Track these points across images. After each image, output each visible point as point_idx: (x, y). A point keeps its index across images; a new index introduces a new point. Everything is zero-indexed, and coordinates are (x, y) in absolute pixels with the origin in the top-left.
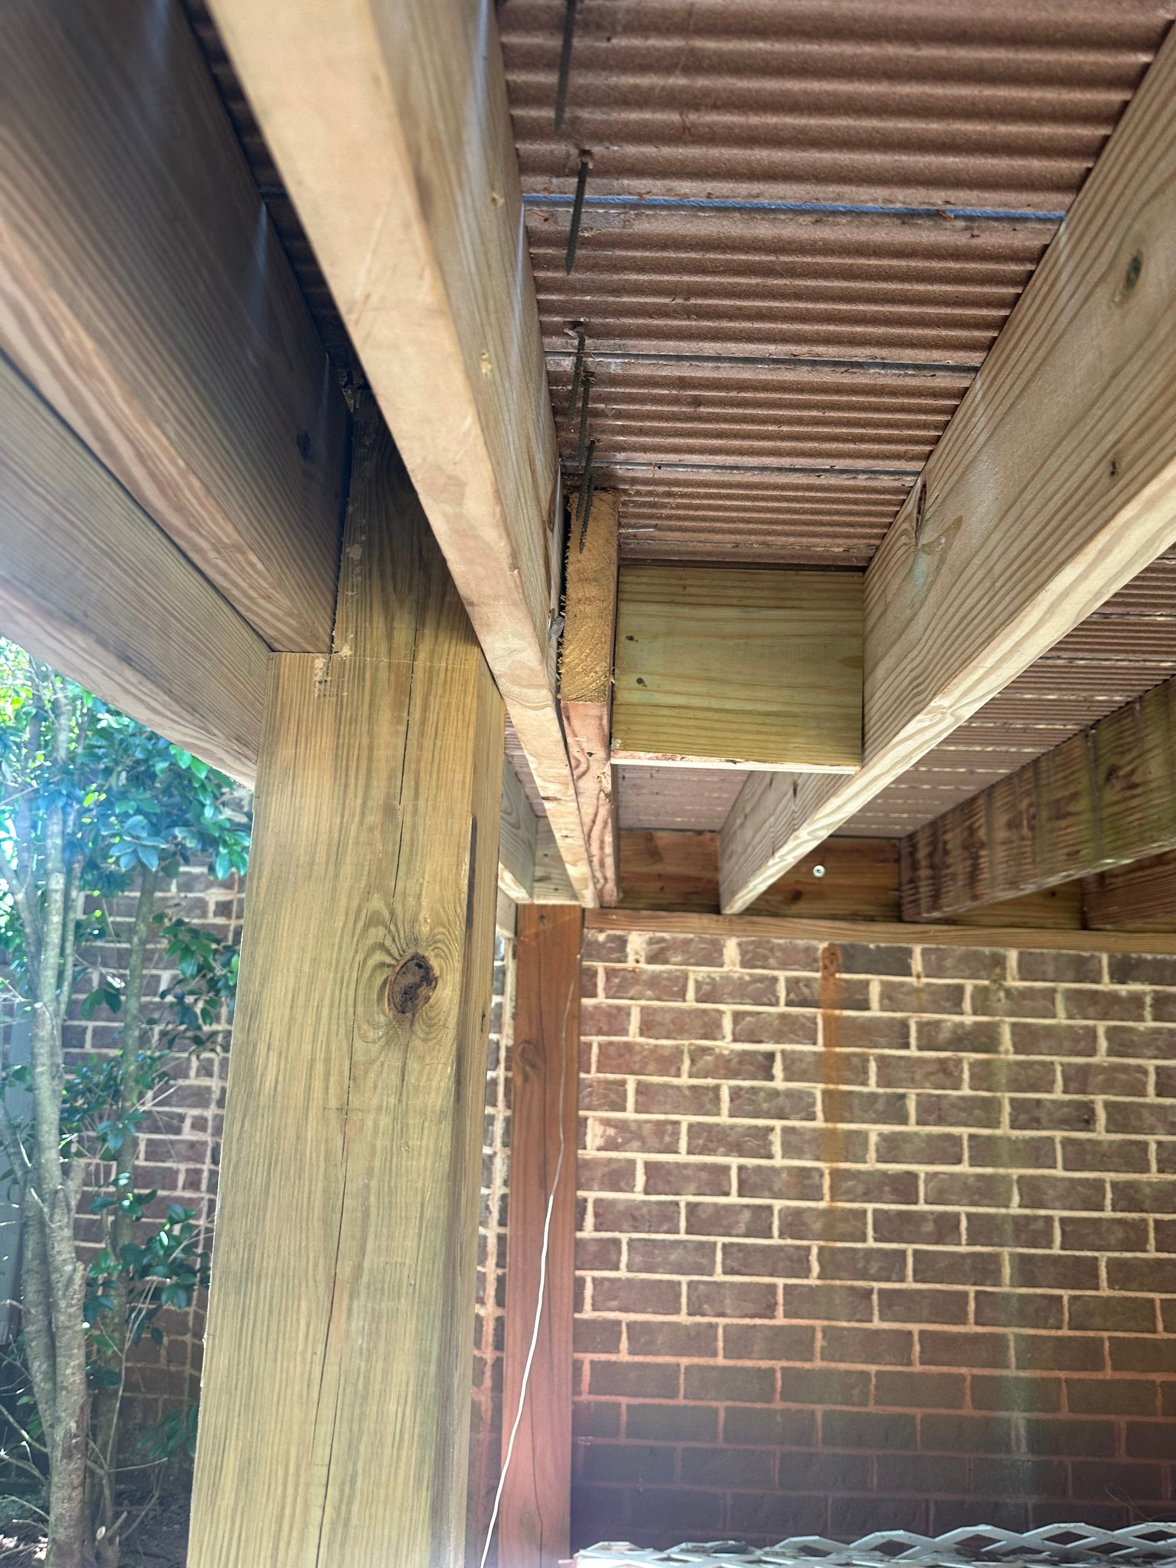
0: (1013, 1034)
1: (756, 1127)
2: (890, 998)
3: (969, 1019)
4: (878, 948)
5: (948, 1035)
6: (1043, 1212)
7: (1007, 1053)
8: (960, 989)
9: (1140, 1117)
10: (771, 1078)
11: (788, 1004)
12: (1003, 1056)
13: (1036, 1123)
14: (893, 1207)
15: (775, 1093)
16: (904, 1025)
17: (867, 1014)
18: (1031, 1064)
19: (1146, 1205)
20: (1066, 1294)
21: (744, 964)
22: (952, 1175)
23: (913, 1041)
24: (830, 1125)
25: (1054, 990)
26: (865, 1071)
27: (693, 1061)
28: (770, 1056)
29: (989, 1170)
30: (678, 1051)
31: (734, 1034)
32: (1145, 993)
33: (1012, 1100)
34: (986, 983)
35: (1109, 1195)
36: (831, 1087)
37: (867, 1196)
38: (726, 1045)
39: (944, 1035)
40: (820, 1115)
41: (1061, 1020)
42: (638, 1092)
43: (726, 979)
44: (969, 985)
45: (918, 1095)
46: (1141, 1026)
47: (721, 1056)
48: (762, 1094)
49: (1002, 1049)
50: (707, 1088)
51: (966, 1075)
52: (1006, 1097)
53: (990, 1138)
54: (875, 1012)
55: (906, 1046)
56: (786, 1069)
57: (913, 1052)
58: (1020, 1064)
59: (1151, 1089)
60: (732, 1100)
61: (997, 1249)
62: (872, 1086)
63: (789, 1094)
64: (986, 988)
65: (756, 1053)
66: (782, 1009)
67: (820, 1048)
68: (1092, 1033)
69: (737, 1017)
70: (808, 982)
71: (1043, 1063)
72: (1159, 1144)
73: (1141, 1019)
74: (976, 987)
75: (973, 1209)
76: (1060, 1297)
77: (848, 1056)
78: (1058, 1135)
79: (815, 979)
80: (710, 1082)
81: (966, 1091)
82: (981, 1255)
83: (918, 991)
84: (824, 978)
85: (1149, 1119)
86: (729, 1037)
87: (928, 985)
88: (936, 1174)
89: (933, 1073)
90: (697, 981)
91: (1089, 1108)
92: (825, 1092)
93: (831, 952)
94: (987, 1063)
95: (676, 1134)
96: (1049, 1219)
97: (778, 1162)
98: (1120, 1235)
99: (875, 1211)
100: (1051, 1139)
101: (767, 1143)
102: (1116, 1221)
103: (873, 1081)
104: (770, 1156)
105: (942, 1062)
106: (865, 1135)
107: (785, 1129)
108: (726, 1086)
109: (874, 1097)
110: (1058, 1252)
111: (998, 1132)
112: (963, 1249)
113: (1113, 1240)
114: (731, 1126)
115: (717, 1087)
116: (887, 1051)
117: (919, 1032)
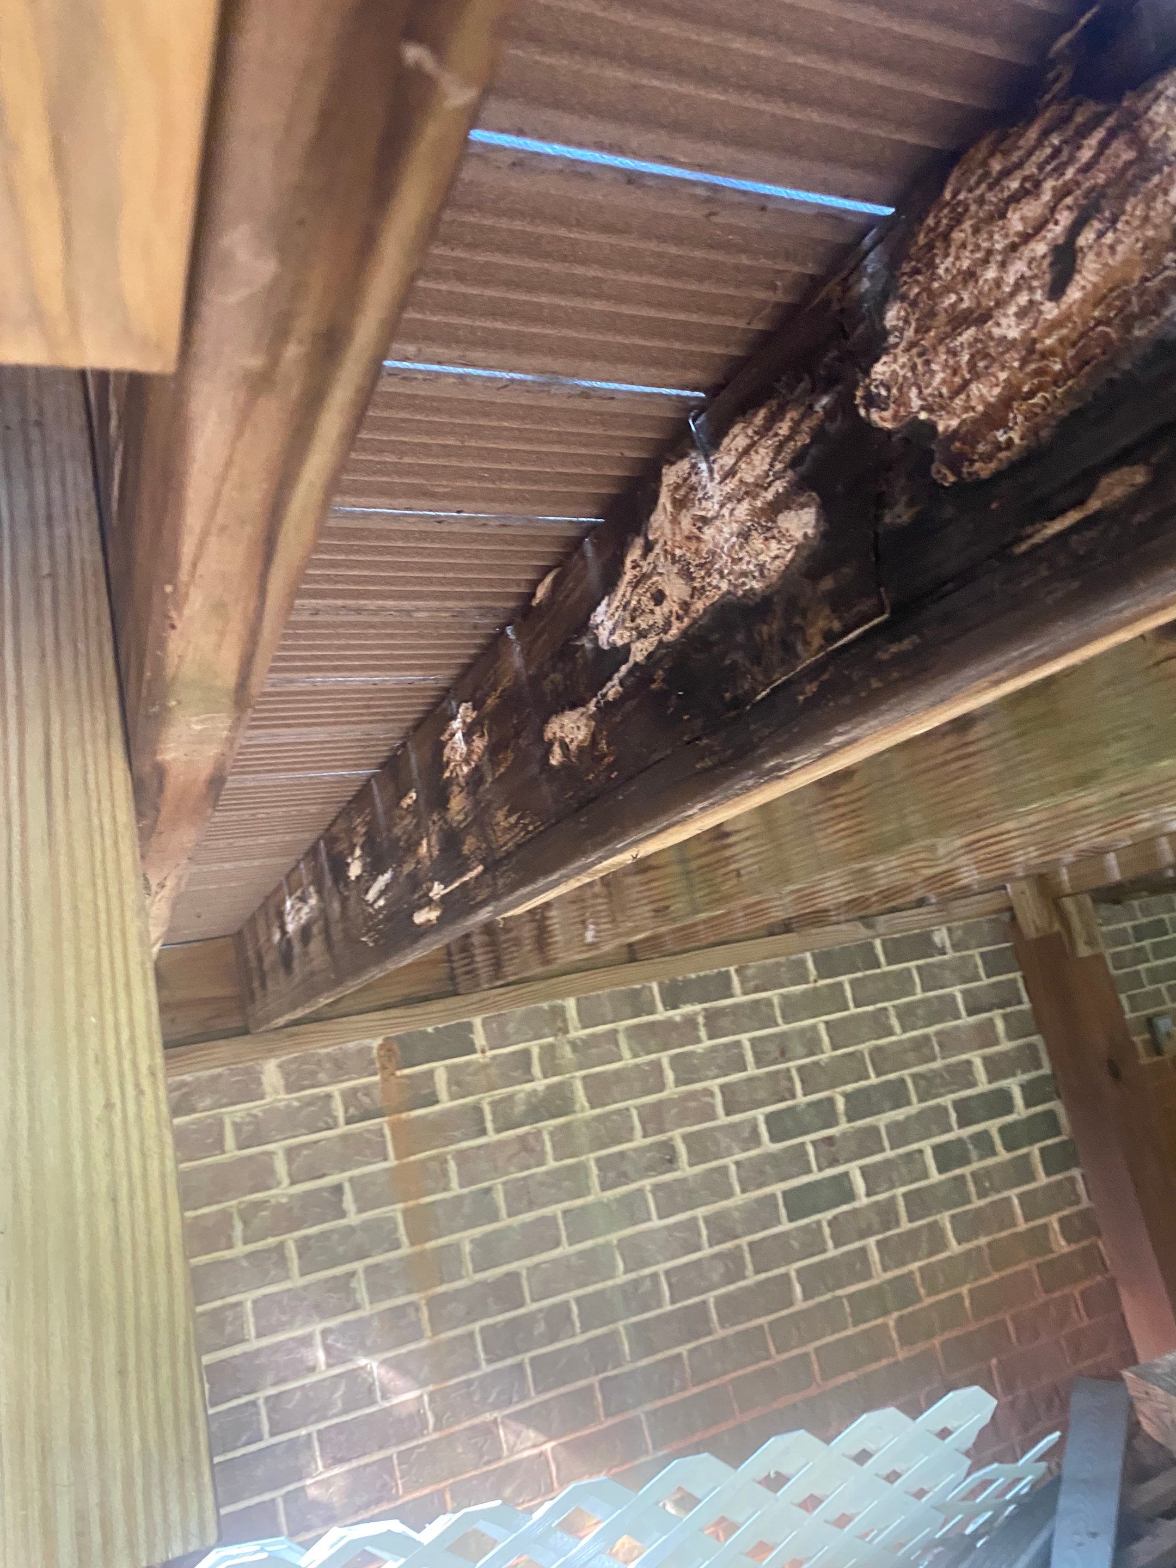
0: (586, 1088)
1: (335, 1278)
2: (458, 1083)
3: (540, 1084)
4: (437, 1029)
5: (523, 1108)
6: (647, 1271)
7: (584, 1111)
8: (526, 1053)
9: (716, 1142)
10: (342, 1214)
11: (349, 1122)
12: (580, 1115)
13: (624, 1178)
14: (500, 1318)
15: (351, 1230)
16: (477, 1109)
17: (436, 1108)
18: (608, 1115)
19: (739, 1229)
20: (683, 1349)
21: (289, 1089)
22: (553, 1261)
23: (489, 1125)
24: (417, 1248)
25: (615, 1031)
26: (445, 1173)
27: (245, 1223)
28: (338, 1189)
29: (588, 1244)
30: (226, 1216)
31: (290, 1175)
32: (696, 1014)
33: (598, 1160)
34: (551, 1040)
35: (704, 1232)
36: (411, 1203)
37: (470, 1317)
38: (283, 1191)
39: (520, 1108)
40: (404, 1239)
41: (628, 1060)
43: (271, 1112)
44: (535, 1048)
45: (504, 1183)
46: (698, 1048)
47: (280, 1205)
48: (335, 1237)
49: (577, 1107)
50: (268, 1251)
51: (548, 1147)
52: (590, 1159)
53: (583, 1208)
54: (446, 1103)
55: (483, 1132)
56: (357, 1199)
57: (492, 1137)
58: (598, 1118)
59: (720, 1110)
60: (300, 1256)
61: (611, 1327)
62: (456, 1189)
63: (366, 1226)
64: (552, 1046)
65: (318, 1190)
66: (343, 1129)
67: (392, 1162)
68: (657, 1065)
69: (291, 1153)
70: (367, 1090)
71: (618, 1112)
72: (738, 1163)
73: (698, 1040)
74: (541, 1047)
75: (581, 1292)
76: (679, 1356)
77: (423, 1162)
78: (647, 1183)
79: (375, 1084)
80: (272, 1241)
81: (552, 1164)
82: (597, 1338)
83: (485, 1066)
84: (384, 1080)
85: (724, 1141)
86: (286, 1181)
87: (494, 1058)
88: (537, 1266)
89: (514, 1155)
90: (235, 1124)
91: (668, 1147)
92: (404, 1212)
93: (386, 1047)
94: (566, 1127)
95: (239, 1319)
96: (654, 1276)
97: (367, 1311)
98: (721, 1270)
99: (483, 1329)
100: (641, 1191)
101: (349, 1292)
102: (715, 1257)
103: (454, 1182)
104: (356, 1307)
105: (522, 1139)
106: (456, 1247)
107: (369, 1270)
108: (291, 1240)
109: (459, 1198)
110: (668, 1308)
111: (590, 1199)
112: (579, 1339)
113: (715, 1277)
114: (306, 1288)
115: (281, 1245)
116: (465, 1145)
117: (494, 1113)
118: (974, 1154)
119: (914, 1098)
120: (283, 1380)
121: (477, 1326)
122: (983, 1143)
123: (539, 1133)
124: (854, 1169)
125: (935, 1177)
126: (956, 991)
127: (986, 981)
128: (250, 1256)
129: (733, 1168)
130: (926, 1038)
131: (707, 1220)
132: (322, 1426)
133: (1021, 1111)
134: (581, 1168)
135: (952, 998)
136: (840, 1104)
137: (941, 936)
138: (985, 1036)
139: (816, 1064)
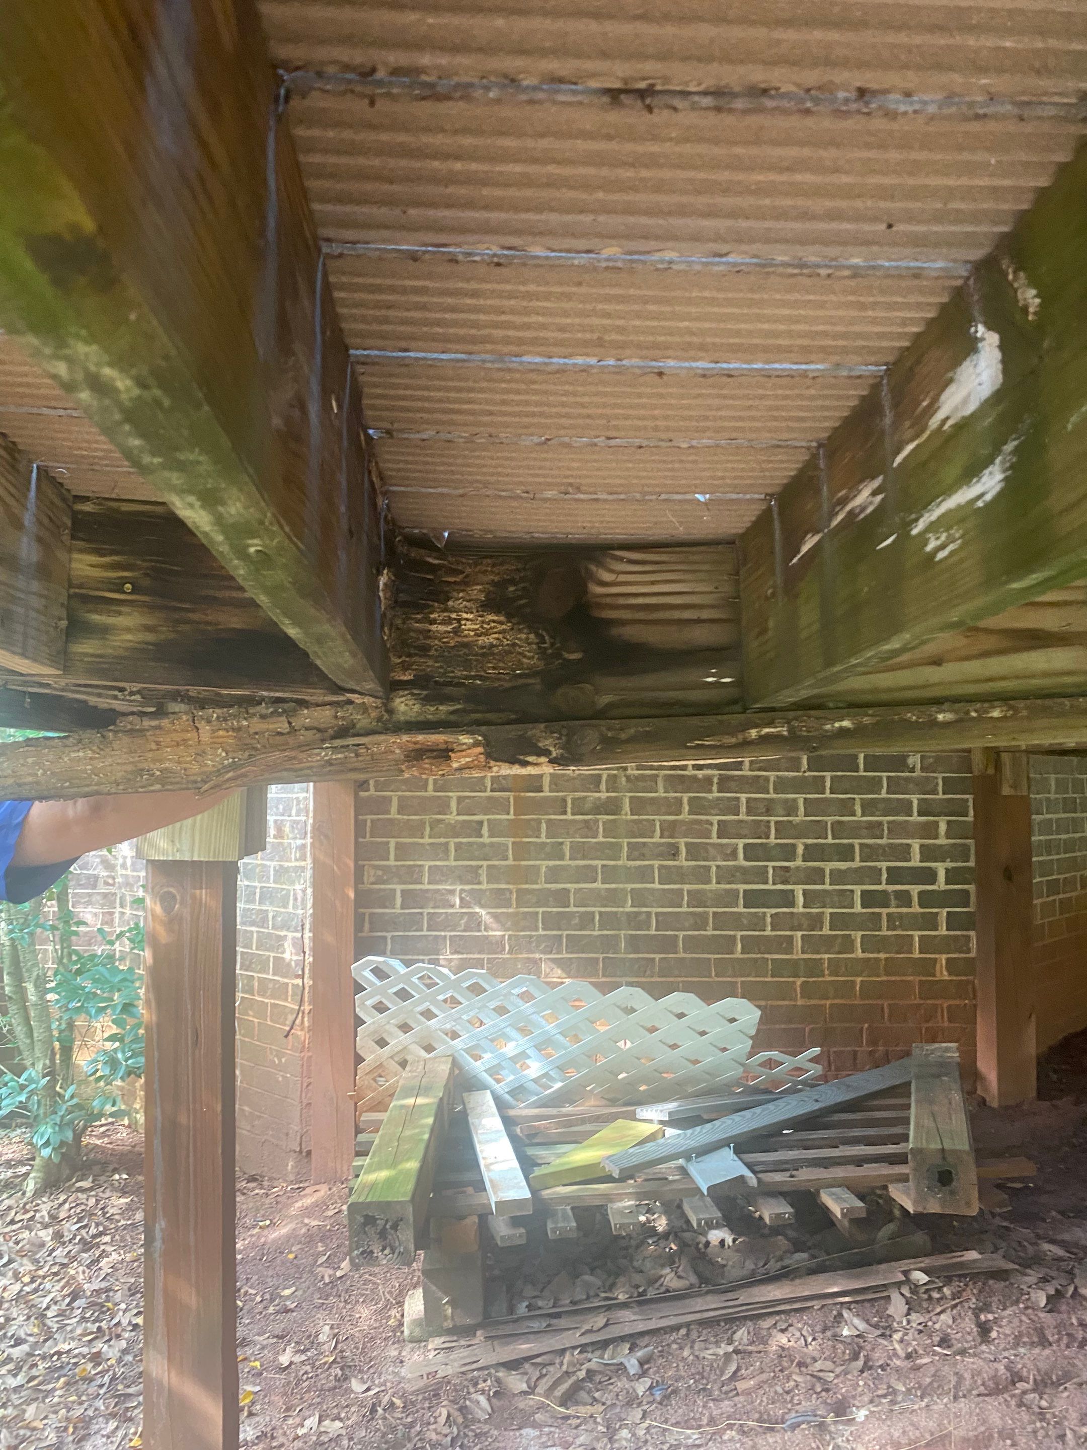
0: (630, 803)
1: (471, 866)
2: (556, 785)
3: (604, 795)
5: (591, 805)
6: (645, 909)
7: (627, 815)
8: (599, 776)
9: (707, 851)
10: (481, 836)
11: (492, 791)
12: (624, 817)
13: (642, 857)
14: (555, 910)
15: (483, 845)
16: (564, 800)
17: (541, 794)
18: (641, 821)
19: (709, 903)
20: (657, 957)
22: (591, 890)
23: (569, 810)
24: (516, 863)
25: (657, 776)
26: (539, 830)
27: (431, 829)
28: (481, 823)
29: (613, 886)
30: (423, 823)
31: (457, 810)
32: (714, 776)
33: (629, 843)
34: (615, 772)
35: (686, 898)
36: (518, 840)
37: (538, 904)
38: (453, 817)
39: (588, 806)
40: (511, 856)
41: (661, 793)
42: (396, 848)
44: (605, 774)
45: (571, 842)
46: (709, 796)
47: (450, 824)
48: (475, 846)
49: (623, 812)
50: (440, 844)
51: (601, 830)
52: (625, 842)
53: (614, 867)
54: (547, 793)
55: (565, 813)
56: (489, 830)
57: (569, 817)
58: (634, 821)
59: (714, 834)
60: (456, 851)
61: (616, 932)
62: (543, 839)
63: (492, 845)
64: (615, 776)
65: (470, 821)
66: (488, 794)
67: (511, 817)
68: (679, 801)
69: (460, 799)
70: (505, 777)
71: (648, 821)
72: (718, 867)
73: (710, 791)
74: (609, 775)
75: (603, 909)
76: (654, 959)
77: (528, 820)
78: (656, 863)
79: (510, 775)
80: (442, 840)
81: (601, 839)
82: (607, 936)
83: (574, 778)
85: (712, 851)
86: (455, 813)
87: (579, 775)
88: (581, 889)
89: (580, 829)
91: (675, 847)
92: (513, 843)
94: (614, 821)
95: (421, 872)
96: (649, 914)
97: (484, 886)
98: (692, 921)
99: (543, 912)
100: (652, 866)
101: (478, 875)
102: (687, 913)
103: (543, 835)
104: (479, 883)
105: (586, 822)
106: (538, 868)
107: (489, 867)
108: (452, 842)
109: (544, 844)
110: (653, 932)
111: (620, 863)
112: (596, 933)
113: (687, 924)
114: (455, 867)
115: (447, 844)
116: (553, 817)
117: (573, 804)
118: (893, 902)
119: (857, 858)
120: (438, 907)
121: (541, 910)
122: (904, 899)
123: (598, 820)
124: (799, 890)
125: (858, 908)
126: (915, 799)
127: (941, 796)
128: (431, 844)
129: (714, 869)
130: (880, 824)
131: (689, 892)
132: (453, 933)
133: (941, 884)
134: (619, 846)
135: (910, 802)
136: (800, 850)
137: (914, 760)
138: (930, 831)
139: (790, 822)
